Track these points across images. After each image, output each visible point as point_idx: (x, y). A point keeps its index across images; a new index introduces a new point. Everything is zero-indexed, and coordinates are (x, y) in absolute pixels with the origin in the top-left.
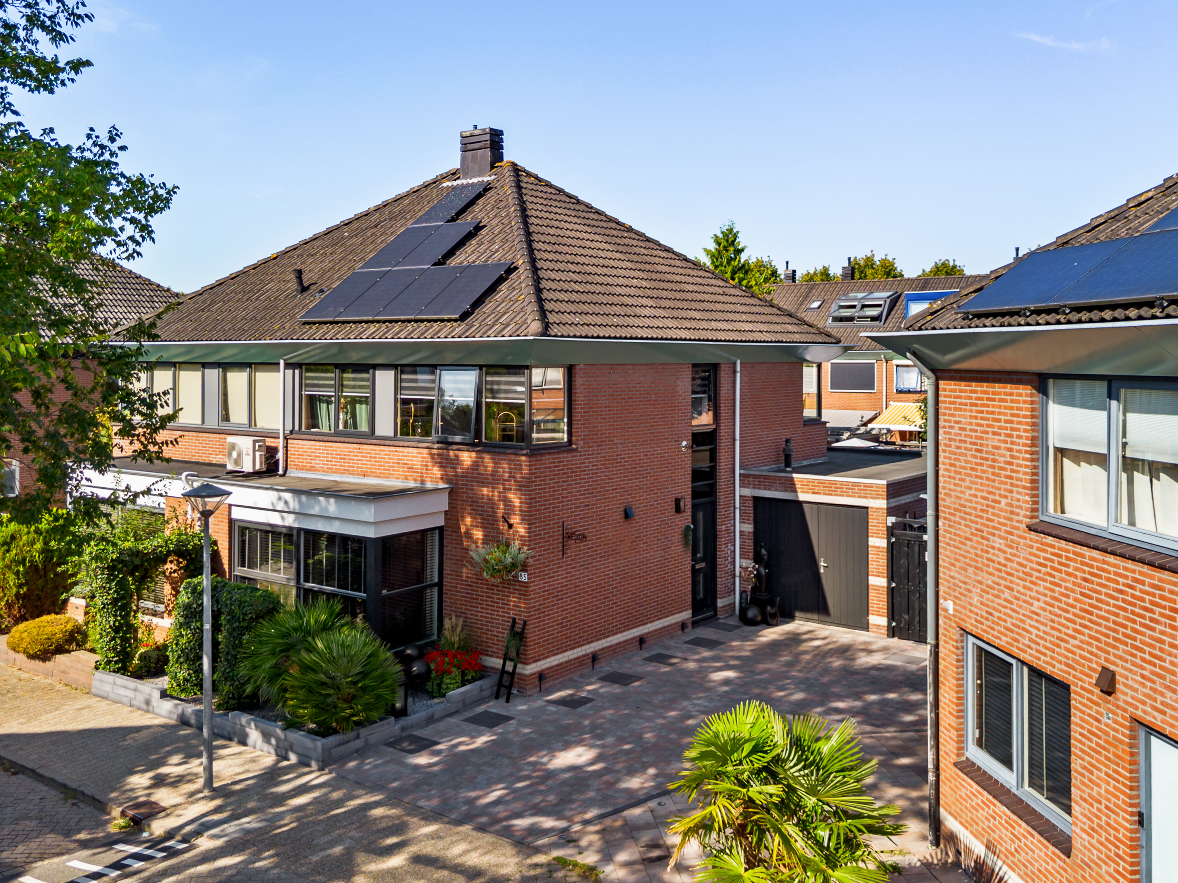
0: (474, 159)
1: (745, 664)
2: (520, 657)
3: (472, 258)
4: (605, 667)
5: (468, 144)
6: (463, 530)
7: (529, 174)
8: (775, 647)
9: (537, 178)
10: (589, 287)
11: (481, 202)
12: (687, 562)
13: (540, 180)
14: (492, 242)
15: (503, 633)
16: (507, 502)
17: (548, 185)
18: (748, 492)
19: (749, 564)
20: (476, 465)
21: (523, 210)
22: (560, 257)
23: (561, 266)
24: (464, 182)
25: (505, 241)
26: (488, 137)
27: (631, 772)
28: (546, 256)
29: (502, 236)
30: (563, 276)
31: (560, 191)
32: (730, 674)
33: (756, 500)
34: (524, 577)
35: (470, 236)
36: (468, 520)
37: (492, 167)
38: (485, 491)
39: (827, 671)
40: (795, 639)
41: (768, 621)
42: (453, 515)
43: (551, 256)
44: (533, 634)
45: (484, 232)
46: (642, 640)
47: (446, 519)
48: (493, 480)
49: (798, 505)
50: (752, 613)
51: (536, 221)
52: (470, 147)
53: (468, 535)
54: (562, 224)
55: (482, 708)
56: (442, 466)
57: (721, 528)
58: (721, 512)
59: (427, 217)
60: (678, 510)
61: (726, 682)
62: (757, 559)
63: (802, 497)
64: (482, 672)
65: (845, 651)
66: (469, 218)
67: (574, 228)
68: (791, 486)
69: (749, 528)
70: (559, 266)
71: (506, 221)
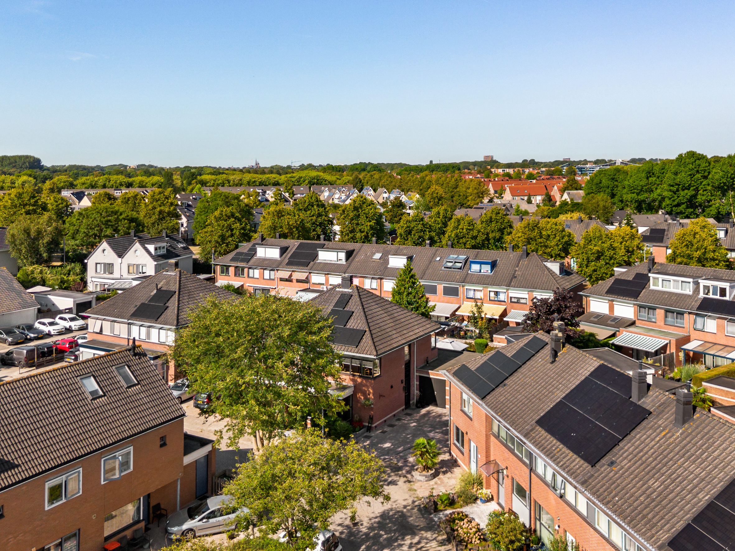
1: (417, 421)
2: (372, 423)
3: (353, 325)
4: (388, 423)
6: (358, 396)
8: (425, 415)
11: (350, 301)
12: (404, 394)
15: (367, 418)
16: (369, 391)
18: (418, 374)
19: (418, 392)
20: (362, 382)
21: (360, 297)
24: (343, 290)
27: (399, 447)
32: (415, 424)
33: (420, 376)
34: (372, 406)
36: (360, 394)
37: (350, 286)
38: (364, 388)
39: (435, 421)
40: (429, 413)
41: (423, 407)
42: (355, 392)
44: (374, 418)
46: (394, 415)
48: (365, 385)
49: (430, 379)
50: (419, 405)
51: (363, 300)
53: (360, 397)
55: (365, 434)
56: (353, 382)
57: (411, 384)
58: (411, 380)
59: (337, 305)
60: (402, 383)
61: (414, 426)
62: (420, 391)
63: (431, 376)
64: (364, 427)
65: (440, 416)
68: (428, 373)
69: (418, 383)
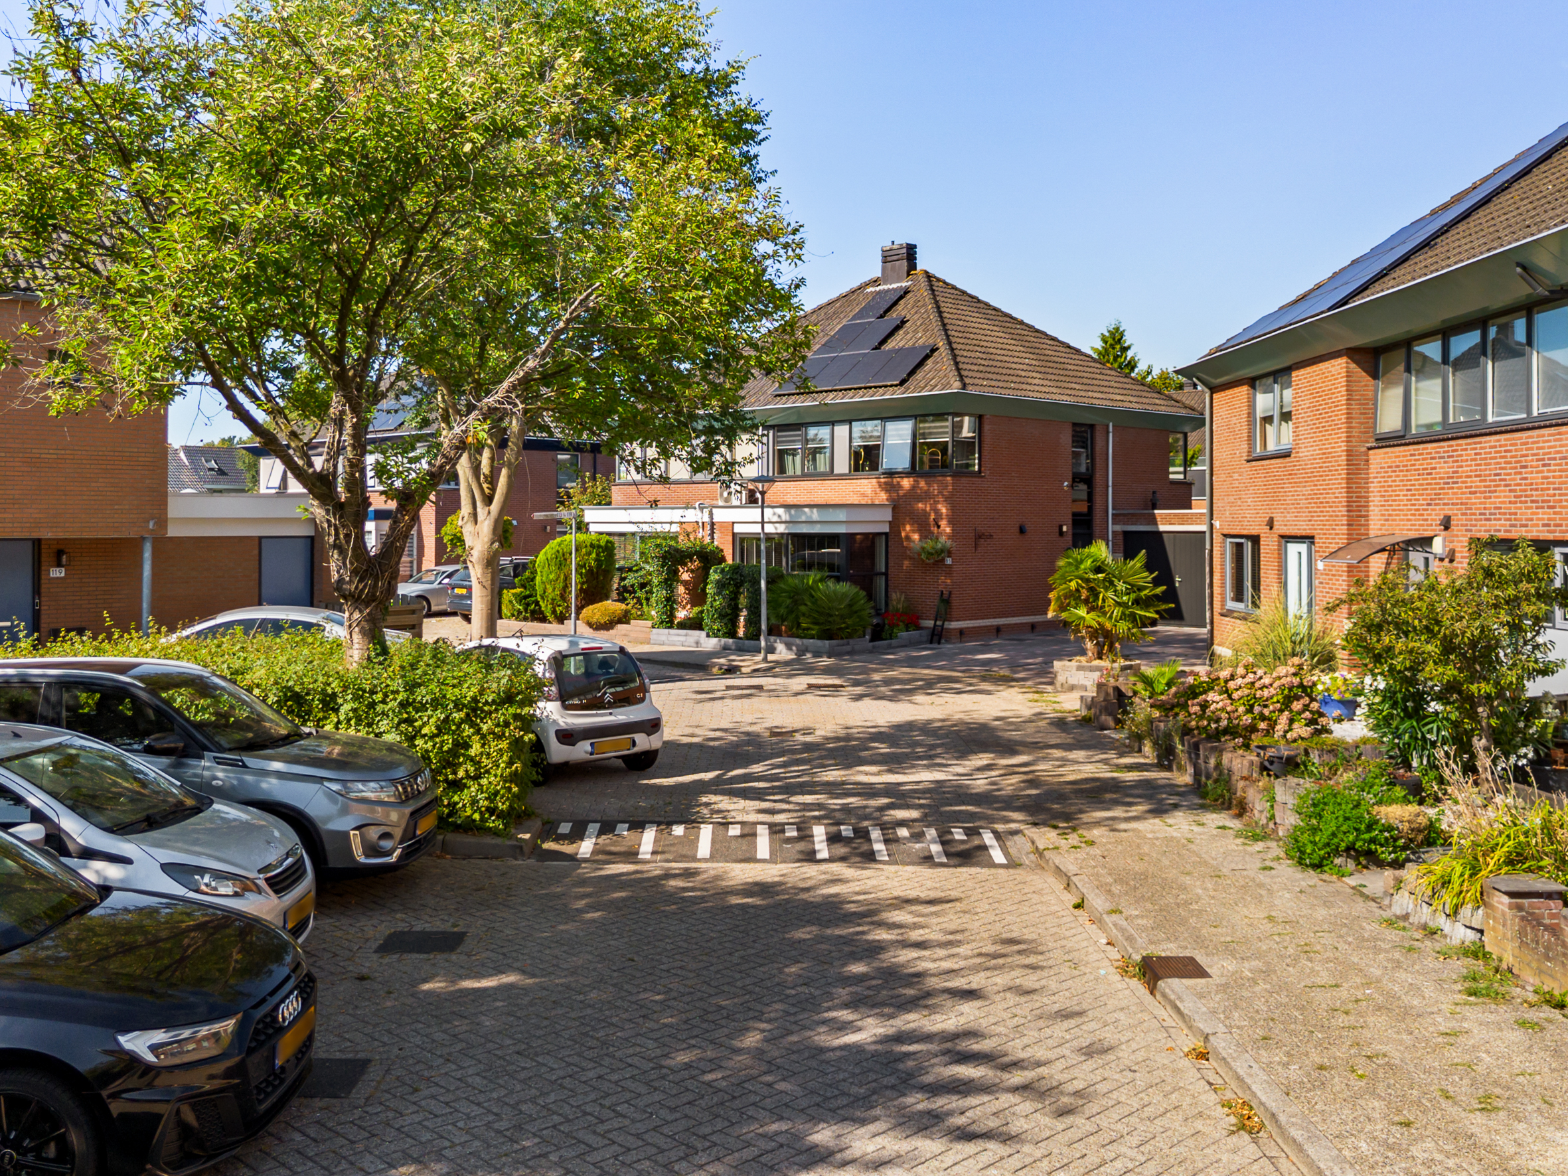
0: (893, 269)
2: (947, 617)
3: (901, 344)
4: (1006, 637)
5: (888, 257)
6: (903, 534)
7: (938, 280)
9: (944, 282)
10: (991, 363)
11: (902, 302)
13: (948, 284)
14: (916, 332)
15: (935, 599)
16: (937, 511)
17: (954, 288)
18: (1118, 528)
20: (914, 487)
21: (938, 307)
22: (969, 342)
23: (971, 348)
24: (886, 287)
25: (925, 331)
26: (904, 251)
27: (1029, 659)
28: (958, 340)
29: (923, 327)
30: (973, 354)
31: (964, 292)
33: (1126, 533)
34: (949, 561)
35: (898, 328)
36: (908, 528)
37: (908, 275)
38: (920, 505)
42: (895, 524)
43: (962, 341)
44: (955, 602)
45: (908, 325)
47: (891, 528)
48: (926, 496)
49: (1159, 534)
51: (948, 316)
52: (889, 259)
53: (908, 538)
54: (968, 318)
55: (922, 646)
56: (887, 491)
59: (859, 315)
60: (1061, 534)
63: (1162, 528)
64: (919, 628)
66: (894, 315)
67: (976, 321)
68: (1153, 520)
70: (968, 347)
71: (925, 316)
